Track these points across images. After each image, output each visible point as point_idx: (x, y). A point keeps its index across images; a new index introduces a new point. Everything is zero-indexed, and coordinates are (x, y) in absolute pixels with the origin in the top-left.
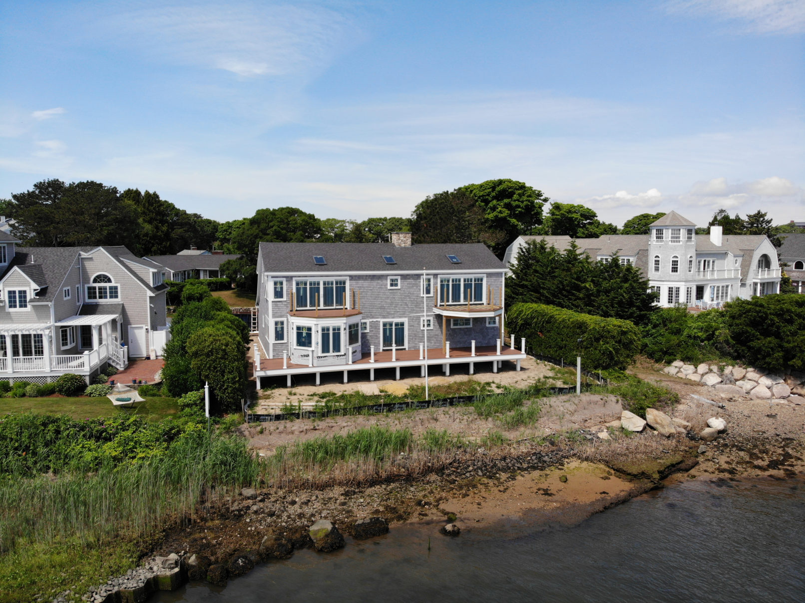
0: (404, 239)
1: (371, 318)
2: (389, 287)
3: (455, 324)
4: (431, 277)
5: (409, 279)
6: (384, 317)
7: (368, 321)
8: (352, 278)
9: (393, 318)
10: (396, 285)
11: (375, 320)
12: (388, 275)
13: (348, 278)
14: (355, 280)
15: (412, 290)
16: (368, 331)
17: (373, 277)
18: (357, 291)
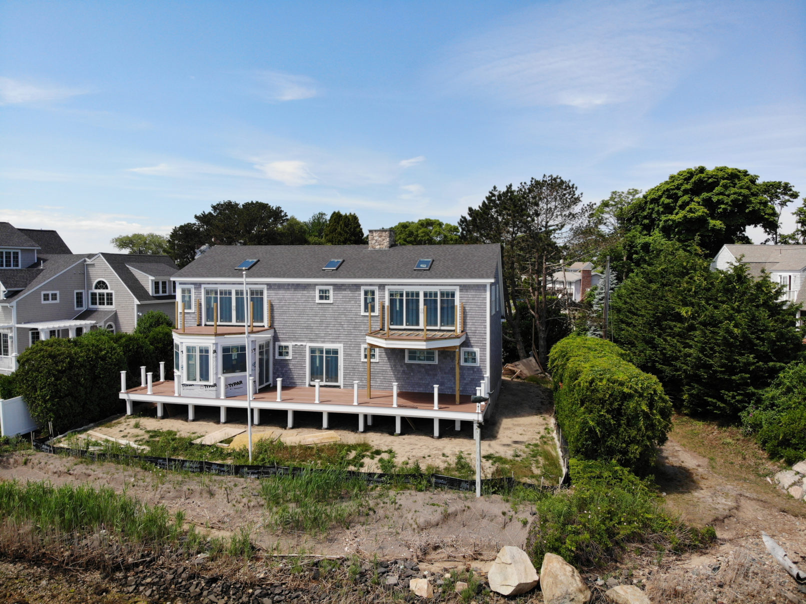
0: (380, 239)
1: (294, 341)
2: (318, 301)
3: (410, 358)
4: (376, 289)
5: (345, 290)
6: (311, 341)
7: (290, 344)
8: (270, 286)
9: (323, 342)
10: (327, 298)
11: (299, 344)
12: (316, 285)
13: (265, 286)
14: (274, 289)
15: (349, 306)
16: (289, 357)
17: (297, 287)
18: (275, 303)
